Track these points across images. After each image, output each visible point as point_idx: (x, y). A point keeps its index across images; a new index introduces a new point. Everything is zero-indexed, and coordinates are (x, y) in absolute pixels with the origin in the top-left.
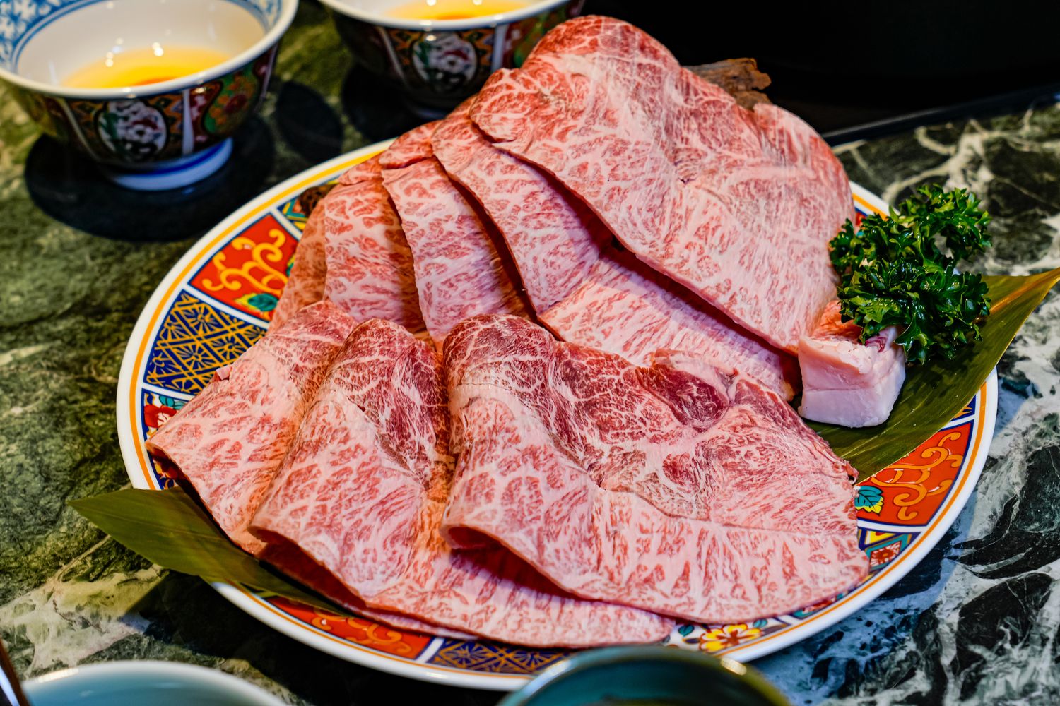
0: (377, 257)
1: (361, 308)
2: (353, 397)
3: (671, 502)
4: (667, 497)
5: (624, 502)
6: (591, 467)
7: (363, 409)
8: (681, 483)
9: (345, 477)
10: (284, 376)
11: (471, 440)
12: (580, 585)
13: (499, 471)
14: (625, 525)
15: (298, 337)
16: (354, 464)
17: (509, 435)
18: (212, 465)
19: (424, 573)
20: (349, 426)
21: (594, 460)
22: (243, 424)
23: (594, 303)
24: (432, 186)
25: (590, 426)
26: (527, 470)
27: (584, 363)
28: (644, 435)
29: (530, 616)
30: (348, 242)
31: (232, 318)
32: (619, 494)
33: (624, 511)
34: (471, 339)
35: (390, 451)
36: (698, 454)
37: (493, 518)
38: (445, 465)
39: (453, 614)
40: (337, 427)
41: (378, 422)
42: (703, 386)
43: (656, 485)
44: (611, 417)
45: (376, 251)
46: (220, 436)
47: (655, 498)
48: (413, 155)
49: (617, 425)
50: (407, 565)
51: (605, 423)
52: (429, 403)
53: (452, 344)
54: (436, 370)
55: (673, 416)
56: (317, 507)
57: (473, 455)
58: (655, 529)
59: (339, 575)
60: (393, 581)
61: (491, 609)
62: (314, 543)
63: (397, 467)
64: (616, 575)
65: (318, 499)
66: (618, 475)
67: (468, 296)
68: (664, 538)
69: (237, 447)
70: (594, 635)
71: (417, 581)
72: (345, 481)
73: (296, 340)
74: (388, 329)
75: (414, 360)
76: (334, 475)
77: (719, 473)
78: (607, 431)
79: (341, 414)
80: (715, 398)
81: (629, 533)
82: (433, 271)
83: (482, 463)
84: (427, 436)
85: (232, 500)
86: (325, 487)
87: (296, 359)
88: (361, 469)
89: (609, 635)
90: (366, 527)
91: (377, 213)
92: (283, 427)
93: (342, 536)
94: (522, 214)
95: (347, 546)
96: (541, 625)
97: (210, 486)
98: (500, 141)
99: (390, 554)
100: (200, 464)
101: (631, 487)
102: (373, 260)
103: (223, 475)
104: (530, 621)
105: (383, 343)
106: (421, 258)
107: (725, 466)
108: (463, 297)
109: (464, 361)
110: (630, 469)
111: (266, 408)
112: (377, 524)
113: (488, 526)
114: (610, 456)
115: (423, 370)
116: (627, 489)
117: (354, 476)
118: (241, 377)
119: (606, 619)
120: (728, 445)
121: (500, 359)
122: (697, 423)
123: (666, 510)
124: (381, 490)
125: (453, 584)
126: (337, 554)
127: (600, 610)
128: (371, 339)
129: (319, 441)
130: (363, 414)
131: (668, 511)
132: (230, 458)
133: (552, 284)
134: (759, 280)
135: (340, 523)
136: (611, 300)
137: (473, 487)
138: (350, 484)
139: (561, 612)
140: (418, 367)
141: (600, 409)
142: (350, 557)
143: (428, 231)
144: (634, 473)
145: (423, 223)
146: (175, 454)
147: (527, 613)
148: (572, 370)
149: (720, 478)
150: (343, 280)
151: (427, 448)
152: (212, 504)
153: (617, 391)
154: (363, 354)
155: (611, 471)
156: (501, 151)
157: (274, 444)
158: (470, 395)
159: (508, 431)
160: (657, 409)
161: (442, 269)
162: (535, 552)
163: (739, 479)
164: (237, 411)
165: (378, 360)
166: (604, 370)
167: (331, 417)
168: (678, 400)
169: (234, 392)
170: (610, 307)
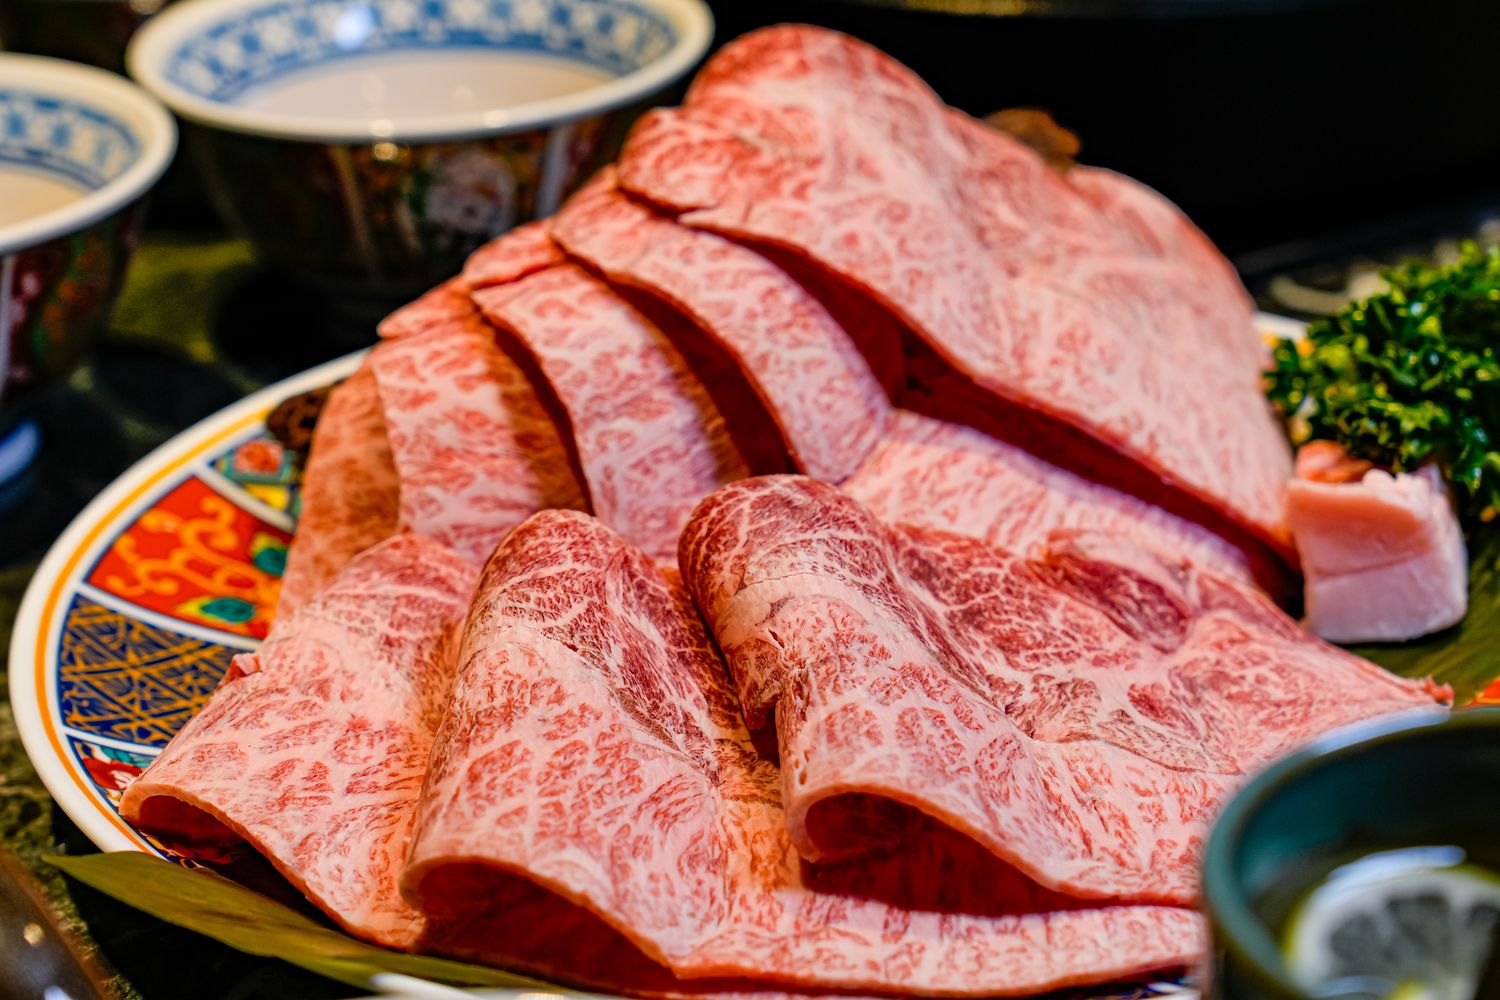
0: (490, 443)
1: (473, 541)
2: (550, 630)
3: (1167, 750)
4: (1158, 744)
5: (1088, 755)
6: (1008, 710)
7: (574, 648)
8: (1170, 725)
9: (577, 756)
10: (369, 653)
11: (801, 664)
12: (1075, 873)
13: (874, 698)
14: (1106, 787)
15: (373, 591)
16: (586, 735)
17: (868, 647)
18: (283, 802)
19: (765, 909)
20: (556, 675)
21: (1009, 700)
22: (317, 733)
23: (913, 473)
24: (582, 300)
25: (983, 648)
26: (916, 698)
27: (939, 550)
28: (1079, 655)
29: (993, 947)
30: (433, 422)
31: (180, 636)
32: (1074, 744)
33: (1096, 767)
34: (739, 514)
35: (638, 715)
36: (1175, 686)
37: (895, 766)
38: (735, 744)
39: (849, 962)
40: (536, 679)
41: (606, 668)
42: (1143, 582)
43: (1132, 727)
44: (1014, 631)
45: (489, 433)
46: (283, 755)
47: (1139, 746)
48: (526, 261)
49: (1029, 642)
50: (726, 904)
51: (1008, 640)
52: (678, 645)
53: (703, 531)
54: (671, 593)
55: (1114, 628)
56: (545, 806)
57: (814, 684)
58: (1161, 789)
59: (619, 916)
60: (711, 930)
61: (916, 948)
62: (560, 863)
63: (659, 743)
64: (1126, 857)
65: (541, 794)
66: (1060, 717)
67: (677, 489)
68: (1182, 801)
69: (318, 773)
70: (1128, 951)
71: (759, 923)
72: (581, 762)
73: (373, 597)
74: (575, 523)
75: (632, 576)
76: (557, 753)
77: (1223, 710)
78: (1017, 652)
79: (536, 658)
80: (1170, 603)
81: (1117, 797)
82: (612, 445)
83: (837, 691)
84: (690, 698)
85: (336, 859)
86: (548, 774)
87: (382, 627)
88: (603, 744)
89: (1154, 948)
90: (639, 838)
91: (478, 367)
92: (393, 736)
93: (605, 852)
94: (762, 323)
95: (618, 869)
96: (1022, 957)
97: (290, 836)
98: (692, 209)
99: (694, 885)
100: (258, 801)
101: (1090, 732)
102: (484, 450)
103: (308, 819)
104: (997, 954)
105: (575, 544)
106: (587, 422)
107: (1230, 697)
108: (670, 493)
109: (738, 550)
110: (1079, 706)
111: (352, 706)
112: (656, 834)
113: (892, 778)
114: (1035, 690)
115: (650, 591)
116: (1086, 736)
117: (593, 755)
118: (287, 663)
119: (1137, 927)
120: (1219, 668)
121: (808, 535)
122: (1154, 638)
123: (1165, 761)
124: (646, 779)
125: (828, 919)
126: (606, 881)
127: (1120, 915)
128: (548, 539)
129: (509, 705)
130: (576, 655)
131: (1171, 763)
132: (313, 789)
133: (834, 443)
134: (1181, 417)
135: (595, 831)
136: (941, 465)
137: (838, 728)
138: (589, 768)
139: (1049, 930)
140: (641, 586)
141: (991, 619)
142: (630, 886)
143: (592, 374)
144: (1087, 711)
145: (582, 361)
146: (204, 791)
147: (986, 944)
148: (923, 563)
149: (1229, 716)
150: (433, 491)
151: (696, 717)
152: (302, 867)
153: (1009, 591)
154: (544, 564)
155: (1045, 713)
156: (697, 229)
157: (387, 764)
158: (770, 598)
159: (863, 640)
160: (1085, 617)
161: (626, 441)
162: (986, 820)
163: (1262, 715)
164: (301, 713)
165: (575, 571)
166: (976, 561)
167: (518, 665)
168: (1113, 605)
169: (281, 685)
170: (943, 476)
